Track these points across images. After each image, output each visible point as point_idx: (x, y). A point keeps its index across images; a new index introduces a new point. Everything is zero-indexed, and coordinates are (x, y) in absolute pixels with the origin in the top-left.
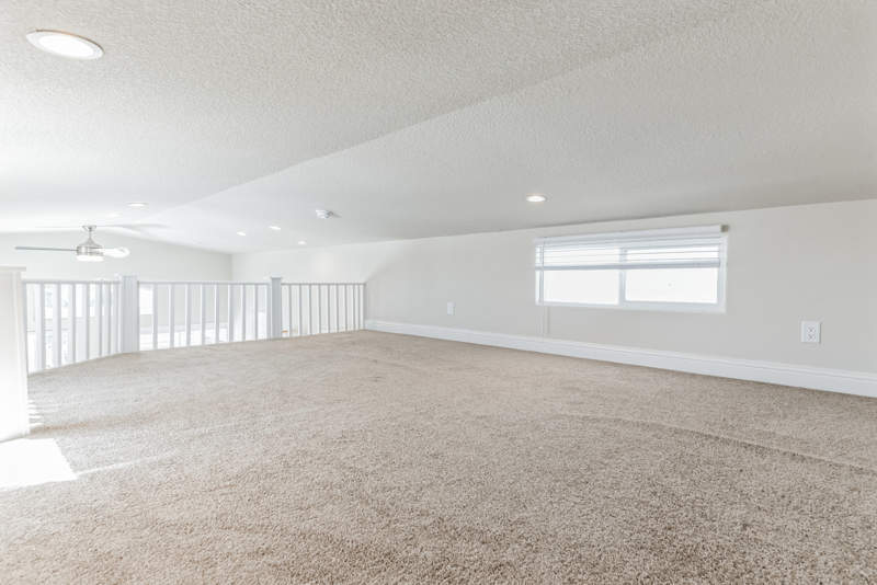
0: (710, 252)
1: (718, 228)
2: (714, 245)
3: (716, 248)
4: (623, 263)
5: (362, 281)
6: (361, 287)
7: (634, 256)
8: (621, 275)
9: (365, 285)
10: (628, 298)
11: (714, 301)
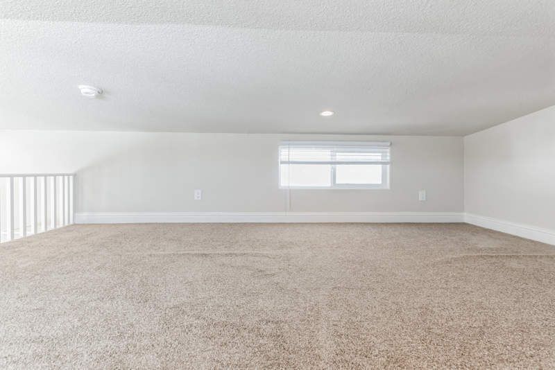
0: (377, 157)
1: (389, 144)
2: (379, 152)
3: (380, 154)
4: (333, 160)
5: (72, 171)
6: (71, 177)
7: (340, 157)
8: (332, 168)
9: (75, 175)
10: (338, 182)
11: (380, 182)
